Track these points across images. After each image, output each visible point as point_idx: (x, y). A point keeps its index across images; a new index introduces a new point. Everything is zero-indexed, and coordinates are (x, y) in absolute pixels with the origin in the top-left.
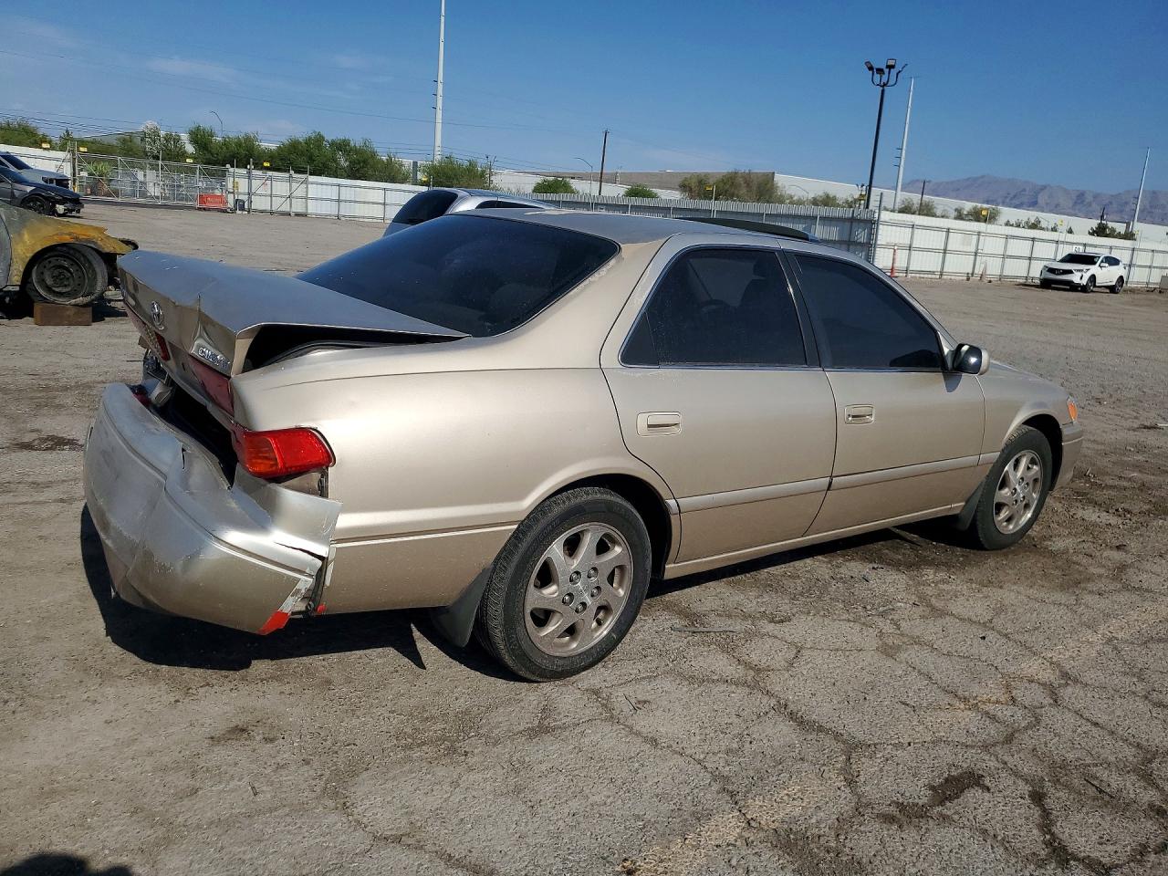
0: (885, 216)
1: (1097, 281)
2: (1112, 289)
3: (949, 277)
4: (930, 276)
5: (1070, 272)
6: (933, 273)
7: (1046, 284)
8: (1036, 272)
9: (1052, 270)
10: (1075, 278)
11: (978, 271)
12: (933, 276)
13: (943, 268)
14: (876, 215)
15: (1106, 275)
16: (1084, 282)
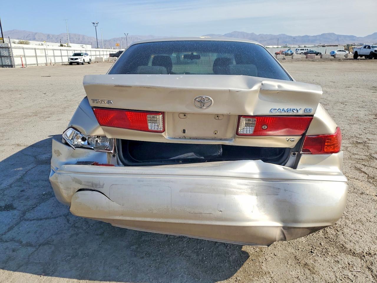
0: (13, 45)
1: (85, 61)
2: (89, 63)
3: (40, 65)
4: (34, 66)
5: (77, 59)
6: (35, 64)
7: (71, 64)
8: (66, 60)
9: (72, 59)
10: (79, 60)
11: (49, 62)
12: (35, 65)
13: (37, 62)
14: (9, 45)
15: (87, 59)
16: (82, 61)
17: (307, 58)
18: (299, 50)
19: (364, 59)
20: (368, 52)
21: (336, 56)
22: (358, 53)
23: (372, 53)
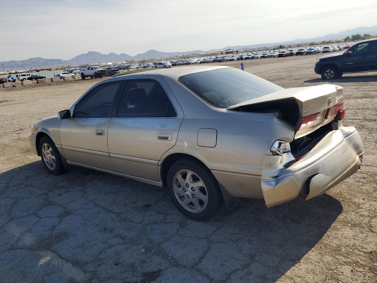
17: (38, 83)
18: (20, 76)
19: (90, 79)
20: (92, 72)
21: (66, 79)
22: (85, 74)
23: (96, 73)
